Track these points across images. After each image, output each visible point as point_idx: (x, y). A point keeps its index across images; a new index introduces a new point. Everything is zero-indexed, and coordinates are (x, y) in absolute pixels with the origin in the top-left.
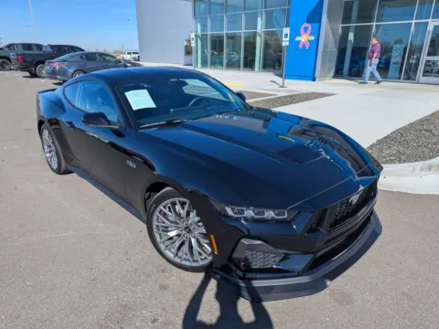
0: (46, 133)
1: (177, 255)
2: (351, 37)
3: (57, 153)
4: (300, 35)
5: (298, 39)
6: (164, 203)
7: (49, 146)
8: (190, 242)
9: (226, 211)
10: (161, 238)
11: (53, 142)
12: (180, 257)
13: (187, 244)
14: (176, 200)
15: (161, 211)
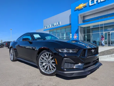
0: (11, 50)
1: (45, 71)
2: (86, 37)
3: (14, 55)
4: (74, 36)
5: (74, 37)
6: (42, 55)
7: (11, 54)
8: (49, 66)
9: (59, 51)
10: (41, 66)
11: (13, 52)
12: (46, 72)
13: (48, 67)
14: (46, 53)
15: (42, 57)
